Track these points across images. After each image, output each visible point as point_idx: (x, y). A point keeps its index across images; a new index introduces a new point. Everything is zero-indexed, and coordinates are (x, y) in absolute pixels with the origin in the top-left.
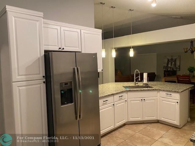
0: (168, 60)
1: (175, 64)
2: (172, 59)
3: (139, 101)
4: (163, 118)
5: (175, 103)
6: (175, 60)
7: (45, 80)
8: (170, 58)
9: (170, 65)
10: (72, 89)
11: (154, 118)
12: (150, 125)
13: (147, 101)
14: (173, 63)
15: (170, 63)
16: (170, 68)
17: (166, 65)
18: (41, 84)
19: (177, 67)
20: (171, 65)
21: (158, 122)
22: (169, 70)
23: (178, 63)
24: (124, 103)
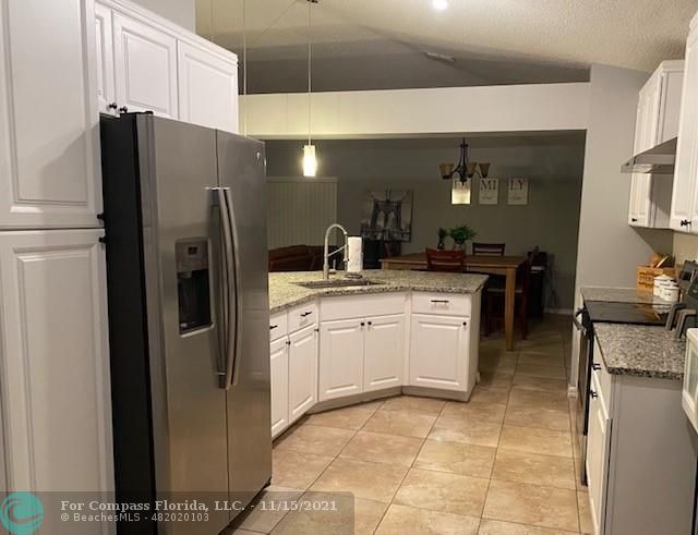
0: (376, 206)
1: (398, 220)
2: (388, 202)
3: (353, 330)
4: (419, 379)
5: (456, 328)
6: (399, 207)
7: (102, 232)
8: (382, 198)
9: (381, 223)
10: (207, 270)
11: (394, 382)
12: (383, 407)
13: (375, 327)
14: (392, 215)
15: (382, 214)
16: (384, 231)
17: (369, 223)
18: (91, 246)
19: (403, 227)
20: (386, 220)
21: (401, 392)
22: (379, 238)
23: (406, 218)
24: (309, 338)
